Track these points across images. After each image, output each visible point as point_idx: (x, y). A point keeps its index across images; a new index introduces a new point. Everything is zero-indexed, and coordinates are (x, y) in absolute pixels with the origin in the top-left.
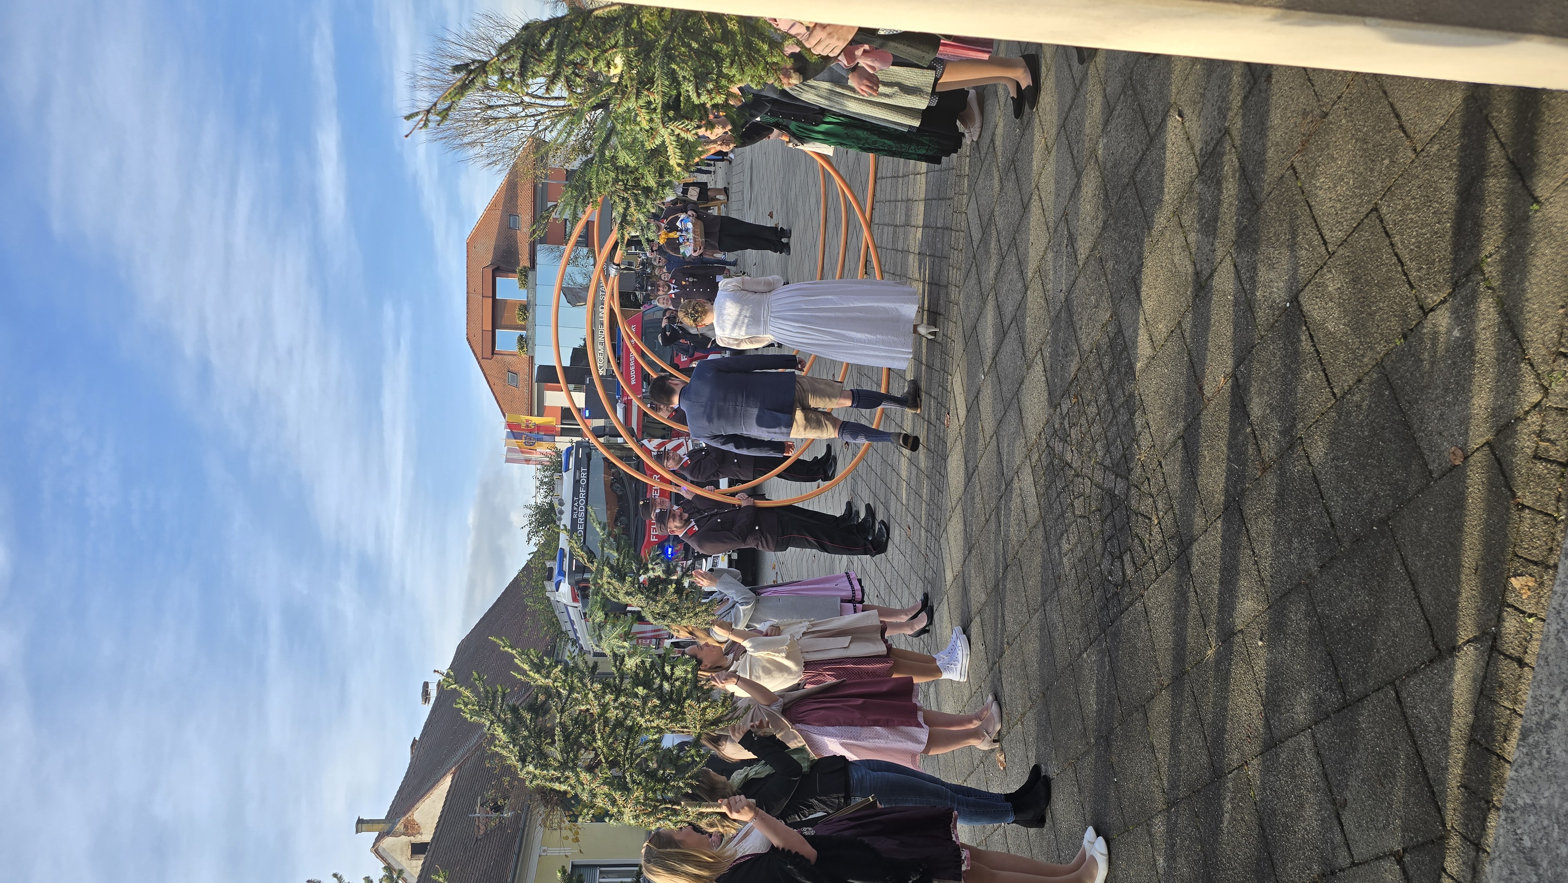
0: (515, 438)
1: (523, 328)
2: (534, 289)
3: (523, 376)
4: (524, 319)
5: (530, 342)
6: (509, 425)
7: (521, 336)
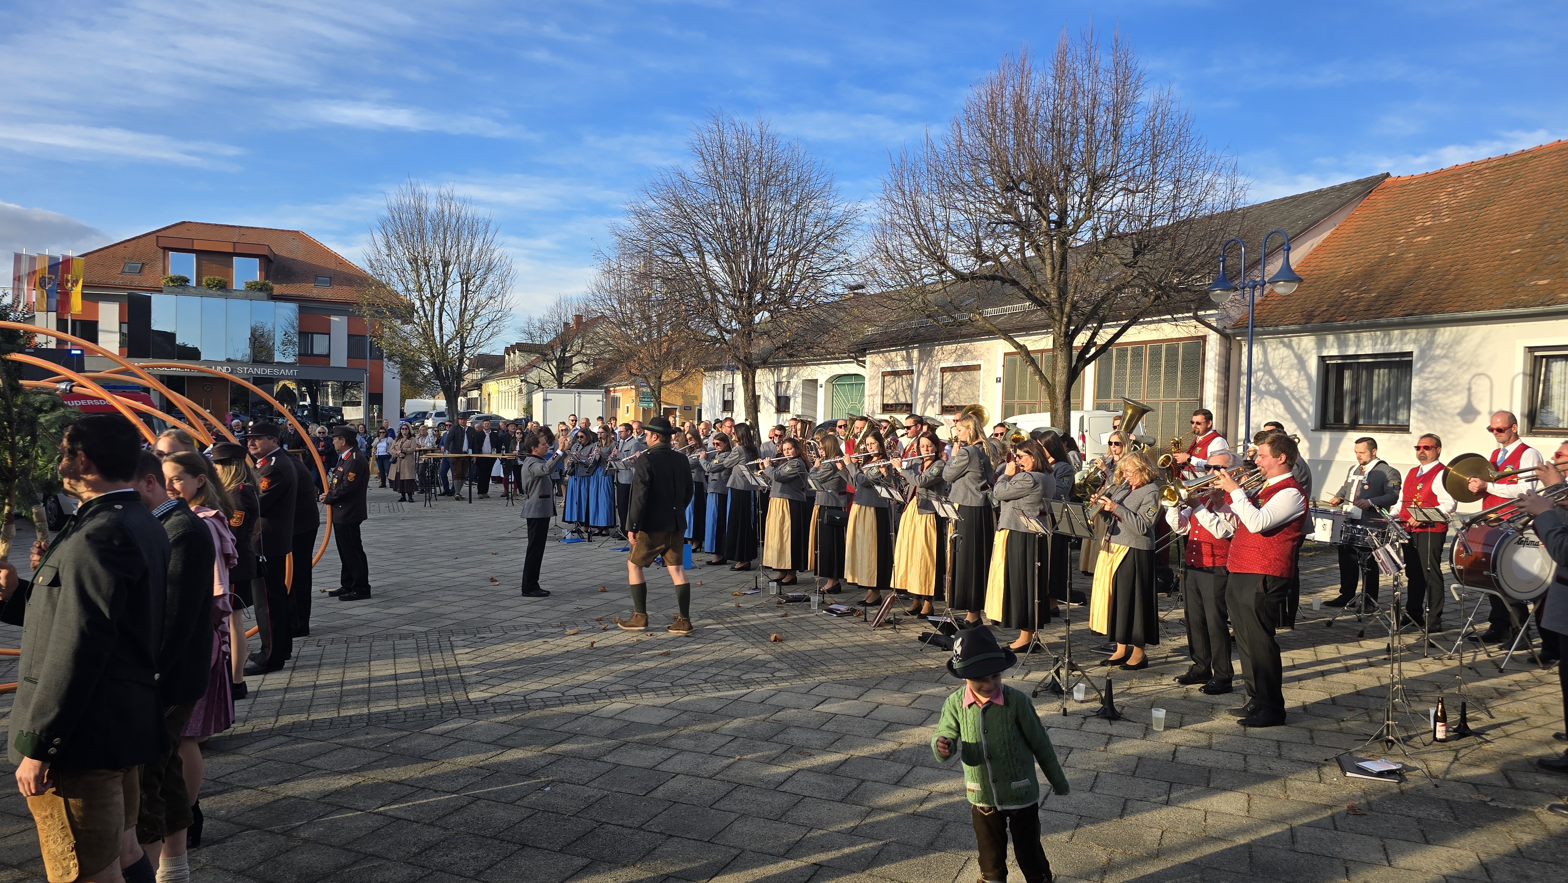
0: (50, 267)
1: (199, 282)
2: (246, 298)
3: (137, 280)
4: (208, 285)
5: (180, 290)
6: (67, 261)
7: (187, 281)
